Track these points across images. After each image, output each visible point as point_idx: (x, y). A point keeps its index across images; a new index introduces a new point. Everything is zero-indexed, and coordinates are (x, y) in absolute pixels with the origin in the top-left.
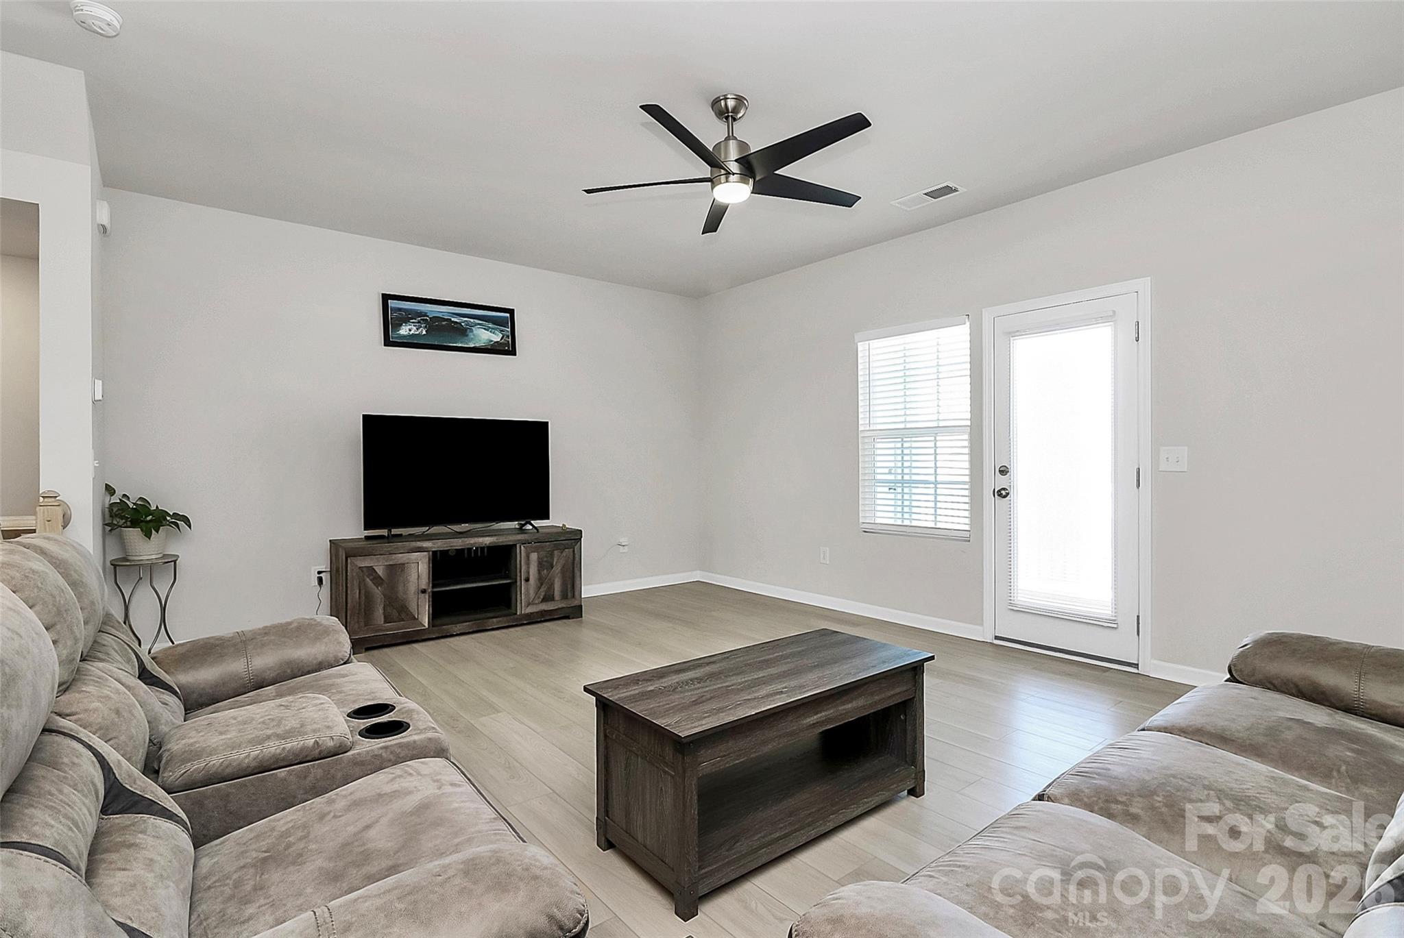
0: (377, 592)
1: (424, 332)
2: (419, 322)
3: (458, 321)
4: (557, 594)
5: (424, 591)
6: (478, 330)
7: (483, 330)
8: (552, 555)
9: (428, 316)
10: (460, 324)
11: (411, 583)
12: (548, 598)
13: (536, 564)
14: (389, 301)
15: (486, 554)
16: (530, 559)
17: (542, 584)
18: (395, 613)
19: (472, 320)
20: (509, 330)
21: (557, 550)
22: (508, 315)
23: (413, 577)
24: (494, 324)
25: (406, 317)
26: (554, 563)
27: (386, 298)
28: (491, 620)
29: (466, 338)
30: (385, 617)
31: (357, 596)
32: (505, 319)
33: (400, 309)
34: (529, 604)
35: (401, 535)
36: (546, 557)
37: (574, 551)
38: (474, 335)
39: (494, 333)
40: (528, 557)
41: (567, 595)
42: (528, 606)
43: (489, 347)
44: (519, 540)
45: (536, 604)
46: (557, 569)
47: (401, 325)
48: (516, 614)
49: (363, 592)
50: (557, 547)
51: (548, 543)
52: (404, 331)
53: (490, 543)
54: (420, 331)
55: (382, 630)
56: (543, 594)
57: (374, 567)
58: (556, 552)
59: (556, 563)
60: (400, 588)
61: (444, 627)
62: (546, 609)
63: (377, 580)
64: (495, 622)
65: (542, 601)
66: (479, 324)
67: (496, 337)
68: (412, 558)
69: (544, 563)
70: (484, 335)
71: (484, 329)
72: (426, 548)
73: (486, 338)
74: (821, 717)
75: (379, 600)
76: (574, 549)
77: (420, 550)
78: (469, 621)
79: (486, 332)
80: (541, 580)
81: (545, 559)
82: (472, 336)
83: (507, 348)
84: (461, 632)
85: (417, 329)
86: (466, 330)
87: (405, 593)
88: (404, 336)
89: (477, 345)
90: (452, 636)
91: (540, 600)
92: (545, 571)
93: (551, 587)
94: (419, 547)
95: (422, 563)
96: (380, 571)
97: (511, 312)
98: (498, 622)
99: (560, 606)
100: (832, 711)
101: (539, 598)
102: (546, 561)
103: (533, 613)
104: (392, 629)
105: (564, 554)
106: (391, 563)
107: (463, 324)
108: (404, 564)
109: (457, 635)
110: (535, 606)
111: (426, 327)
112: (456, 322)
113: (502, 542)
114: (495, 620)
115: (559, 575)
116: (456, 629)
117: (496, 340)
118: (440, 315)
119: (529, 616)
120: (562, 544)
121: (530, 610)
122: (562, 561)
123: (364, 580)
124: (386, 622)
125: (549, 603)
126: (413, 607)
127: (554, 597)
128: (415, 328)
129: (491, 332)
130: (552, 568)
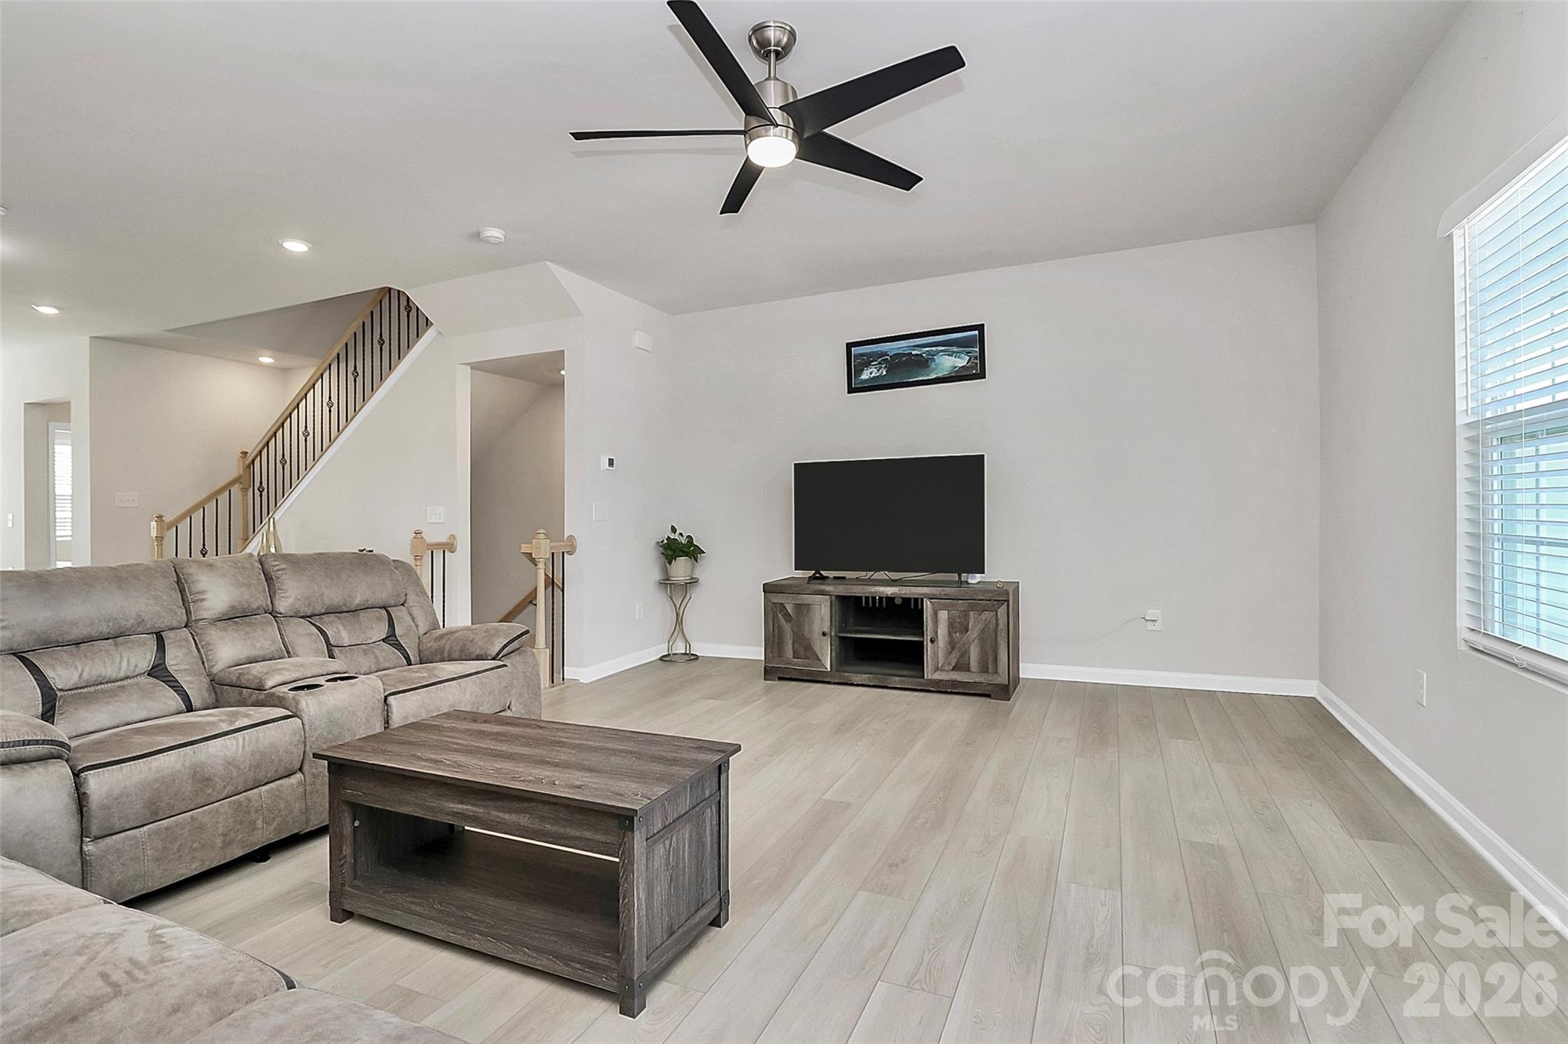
0: (787, 628)
1: (884, 373)
2: (880, 363)
3: (919, 353)
4: (974, 664)
5: (824, 634)
6: (941, 357)
7: (947, 357)
8: (966, 616)
9: (888, 355)
10: (921, 355)
11: (815, 625)
12: (962, 666)
13: (946, 624)
14: (853, 349)
15: (884, 605)
16: (938, 618)
17: (953, 649)
18: (802, 652)
19: (934, 349)
20: (977, 349)
21: (972, 611)
22: (977, 332)
23: (817, 620)
24: (959, 347)
25: (866, 362)
26: (970, 626)
27: (849, 346)
28: (893, 678)
29: (927, 369)
30: (794, 652)
31: (771, 631)
32: (972, 339)
33: (862, 355)
34: (937, 669)
35: (844, 578)
36: (959, 617)
37: (997, 614)
38: (936, 364)
39: (959, 357)
40: (935, 614)
41: (988, 668)
42: (935, 672)
43: (953, 375)
44: (927, 594)
45: (947, 671)
46: (973, 634)
47: (863, 370)
48: (923, 677)
49: (776, 626)
50: (972, 608)
51: (961, 602)
52: (865, 376)
53: (891, 594)
54: (880, 372)
55: (790, 664)
56: (955, 660)
57: (786, 605)
58: (971, 614)
59: (972, 626)
60: (806, 628)
61: (846, 674)
62: (959, 680)
63: (787, 615)
64: (896, 681)
65: (953, 670)
66: (942, 351)
67: (962, 362)
68: (816, 600)
69: (957, 624)
70: (948, 362)
71: (949, 355)
72: (828, 591)
73: (950, 364)
74: (467, 810)
75: (789, 635)
76: (997, 612)
77: (822, 593)
78: (870, 674)
79: (950, 358)
80: (952, 645)
81: (958, 620)
82: (934, 367)
83: (976, 372)
84: (862, 683)
85: (878, 371)
86: (927, 360)
87: (810, 632)
88: (866, 381)
89: (940, 375)
90: (852, 685)
91: (951, 668)
92: (958, 634)
93: (965, 654)
94: (821, 591)
95: (825, 606)
96: (790, 608)
97: (980, 328)
98: (900, 682)
99: (977, 680)
100: (481, 810)
101: (949, 664)
102: (959, 623)
103: (942, 680)
104: (799, 664)
105: (983, 617)
106: (798, 602)
107: (924, 355)
108: (809, 605)
109: (858, 685)
110: (944, 673)
111: (886, 367)
112: (917, 354)
113: (905, 594)
114: (897, 678)
115: (976, 641)
116: (856, 678)
117: (961, 366)
118: (901, 351)
119: (938, 682)
120: (980, 604)
121: (937, 676)
122: (980, 626)
123: (777, 615)
124: (794, 657)
125: (963, 674)
126: (817, 647)
127: (969, 668)
128: (876, 370)
129: (955, 357)
130: (967, 631)
